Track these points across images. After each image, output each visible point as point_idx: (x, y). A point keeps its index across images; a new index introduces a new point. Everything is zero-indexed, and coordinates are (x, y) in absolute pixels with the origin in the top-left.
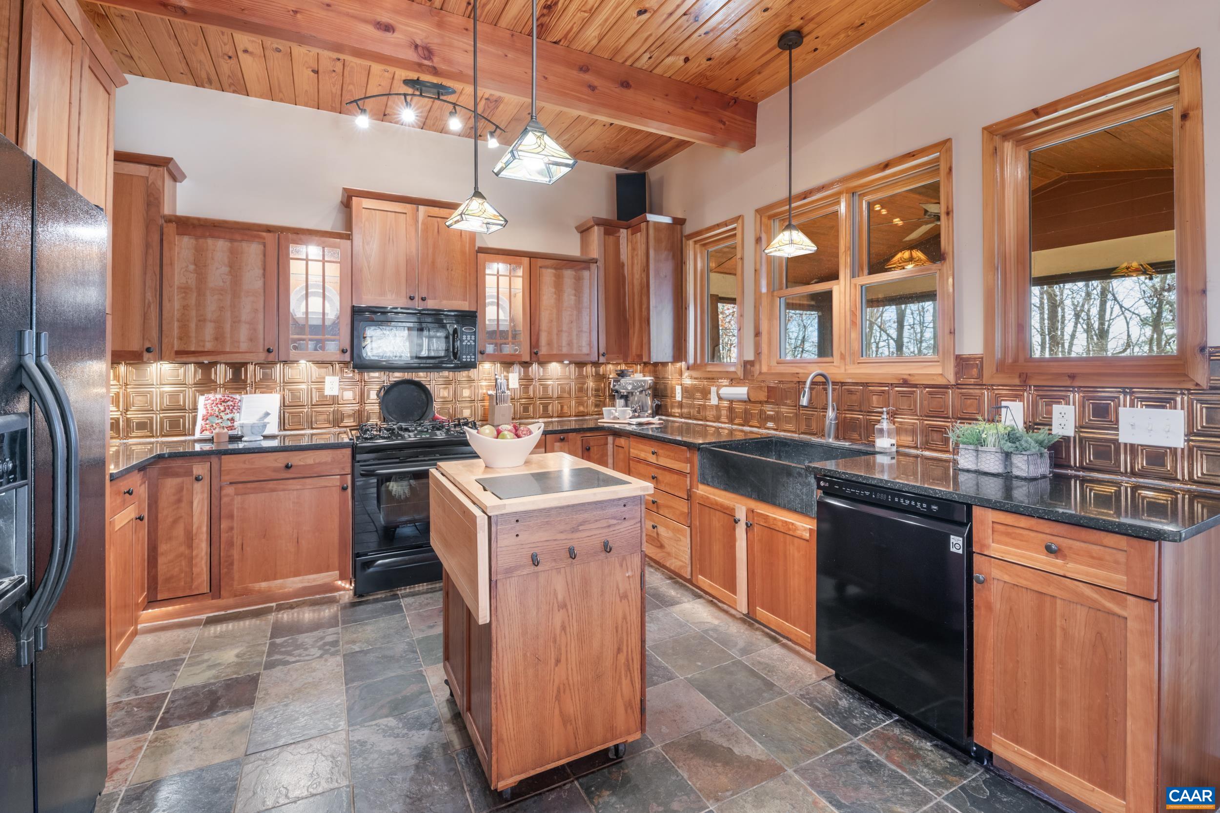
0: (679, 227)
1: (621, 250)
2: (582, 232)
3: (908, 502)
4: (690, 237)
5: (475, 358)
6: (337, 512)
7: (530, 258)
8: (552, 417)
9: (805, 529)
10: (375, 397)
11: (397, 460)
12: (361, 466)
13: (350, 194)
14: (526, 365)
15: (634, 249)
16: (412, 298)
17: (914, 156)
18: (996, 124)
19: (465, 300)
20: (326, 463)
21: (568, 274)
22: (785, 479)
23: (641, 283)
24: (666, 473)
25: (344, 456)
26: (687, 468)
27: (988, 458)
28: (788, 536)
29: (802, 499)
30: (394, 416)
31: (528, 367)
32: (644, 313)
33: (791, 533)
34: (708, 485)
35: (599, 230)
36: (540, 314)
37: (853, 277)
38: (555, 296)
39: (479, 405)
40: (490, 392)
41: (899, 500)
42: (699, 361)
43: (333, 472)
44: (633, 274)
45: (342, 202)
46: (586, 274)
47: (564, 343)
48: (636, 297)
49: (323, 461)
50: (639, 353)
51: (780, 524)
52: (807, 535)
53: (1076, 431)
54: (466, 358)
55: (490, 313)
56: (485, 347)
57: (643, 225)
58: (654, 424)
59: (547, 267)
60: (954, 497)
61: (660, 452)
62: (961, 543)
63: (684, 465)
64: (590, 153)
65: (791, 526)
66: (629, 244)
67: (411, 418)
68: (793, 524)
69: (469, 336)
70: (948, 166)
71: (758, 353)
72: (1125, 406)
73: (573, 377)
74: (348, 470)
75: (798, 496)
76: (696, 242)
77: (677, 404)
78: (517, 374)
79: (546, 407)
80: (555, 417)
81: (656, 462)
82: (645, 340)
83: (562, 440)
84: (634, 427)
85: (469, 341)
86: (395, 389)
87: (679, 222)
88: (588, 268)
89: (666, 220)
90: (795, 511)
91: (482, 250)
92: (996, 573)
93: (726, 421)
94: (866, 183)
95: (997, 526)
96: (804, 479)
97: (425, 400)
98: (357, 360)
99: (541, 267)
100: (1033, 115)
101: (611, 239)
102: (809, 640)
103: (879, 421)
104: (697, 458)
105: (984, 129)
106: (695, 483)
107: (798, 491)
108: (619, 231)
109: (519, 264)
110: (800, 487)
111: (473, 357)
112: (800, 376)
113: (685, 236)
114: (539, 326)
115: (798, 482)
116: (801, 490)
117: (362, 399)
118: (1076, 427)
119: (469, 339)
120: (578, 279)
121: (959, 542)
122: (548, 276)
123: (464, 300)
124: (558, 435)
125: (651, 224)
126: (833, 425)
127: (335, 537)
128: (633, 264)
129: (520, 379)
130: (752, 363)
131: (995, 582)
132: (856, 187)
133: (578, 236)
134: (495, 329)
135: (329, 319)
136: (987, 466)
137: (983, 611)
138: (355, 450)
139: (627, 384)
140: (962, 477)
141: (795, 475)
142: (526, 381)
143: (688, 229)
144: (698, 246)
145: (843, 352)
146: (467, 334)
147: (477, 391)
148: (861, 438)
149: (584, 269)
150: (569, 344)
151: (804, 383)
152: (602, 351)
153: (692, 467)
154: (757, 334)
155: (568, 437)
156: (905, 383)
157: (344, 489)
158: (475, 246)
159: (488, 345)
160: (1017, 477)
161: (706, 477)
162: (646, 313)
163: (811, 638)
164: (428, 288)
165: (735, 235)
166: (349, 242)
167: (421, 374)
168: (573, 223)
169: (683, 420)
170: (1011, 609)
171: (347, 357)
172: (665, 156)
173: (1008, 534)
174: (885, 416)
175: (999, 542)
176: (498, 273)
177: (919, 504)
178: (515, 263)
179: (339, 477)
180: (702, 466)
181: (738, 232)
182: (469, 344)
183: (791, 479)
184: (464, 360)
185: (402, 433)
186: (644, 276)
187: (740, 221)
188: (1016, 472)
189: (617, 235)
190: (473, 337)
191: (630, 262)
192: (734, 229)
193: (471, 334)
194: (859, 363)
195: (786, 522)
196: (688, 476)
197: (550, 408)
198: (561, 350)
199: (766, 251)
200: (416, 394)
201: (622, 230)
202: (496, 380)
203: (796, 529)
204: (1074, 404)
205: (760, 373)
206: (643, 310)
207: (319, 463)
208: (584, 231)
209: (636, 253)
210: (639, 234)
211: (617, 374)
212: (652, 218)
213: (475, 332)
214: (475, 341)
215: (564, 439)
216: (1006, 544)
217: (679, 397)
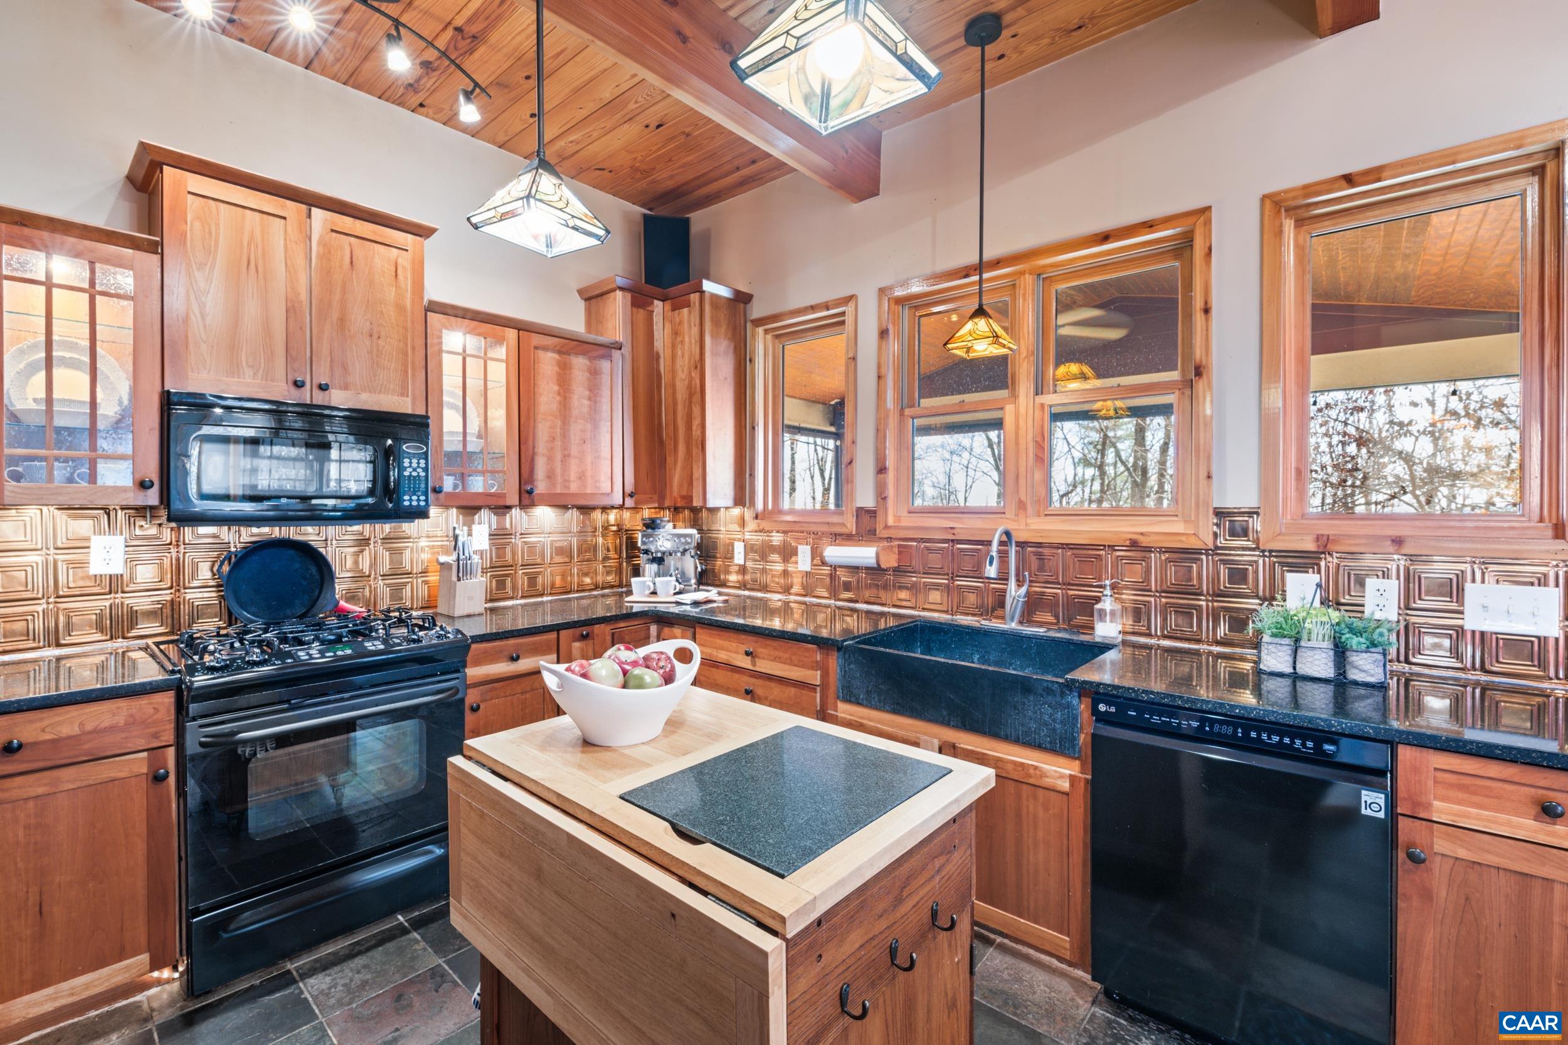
0: (742, 305)
1: (656, 333)
2: (588, 299)
3: (1275, 739)
4: (758, 322)
5: (426, 500)
6: (142, 828)
7: (519, 330)
8: (542, 595)
9: (1062, 776)
10: (209, 575)
11: (286, 706)
12: (201, 726)
13: (158, 159)
14: (502, 509)
15: (676, 333)
16: (298, 385)
17: (1151, 226)
18: (1286, 192)
19: (404, 394)
20: (112, 729)
21: (579, 362)
22: (1018, 698)
23: (690, 387)
24: (773, 684)
25: (156, 710)
26: (815, 677)
27: (1316, 657)
28: (1025, 786)
29: (1054, 730)
30: (253, 609)
31: (505, 514)
32: (696, 433)
33: (1032, 781)
34: (859, 704)
35: (624, 297)
36: (534, 427)
37: (1037, 394)
38: (558, 398)
39: (420, 580)
40: (443, 559)
41: (1259, 735)
42: (770, 507)
43: (131, 747)
44: (673, 372)
45: (130, 178)
46: (605, 365)
47: (573, 476)
48: (680, 407)
49: (106, 724)
50: (684, 493)
51: (1010, 767)
52: (1065, 785)
53: (1399, 614)
54: (410, 500)
55: (451, 421)
56: (441, 479)
57: (694, 297)
58: (714, 601)
59: (545, 349)
60: (1368, 732)
61: (761, 651)
62: (1382, 803)
63: (811, 672)
64: (606, 172)
65: (1032, 771)
66: (667, 325)
67: (288, 612)
68: (1036, 768)
69: (415, 461)
70: (1208, 245)
71: (882, 497)
72: (1474, 581)
73: (575, 529)
74: (169, 736)
75: (1046, 724)
76: (766, 331)
77: (737, 568)
78: (487, 525)
79: (532, 580)
80: (548, 595)
81: (751, 667)
82: (697, 474)
83: (584, 638)
84: (688, 608)
85: (415, 470)
86: (255, 558)
87: (742, 299)
88: (609, 357)
89: (723, 291)
90: (1039, 747)
91: (434, 307)
92: (1441, 845)
93: (826, 594)
94: (1061, 261)
95: (1439, 775)
96: (1059, 699)
97: (317, 577)
98: (177, 505)
99: (536, 348)
100: (1344, 183)
101: (641, 313)
102: (1068, 946)
103: (1098, 600)
104: (834, 662)
105: (1265, 198)
106: (831, 700)
107: (1046, 717)
108: (652, 303)
109: (500, 340)
110: (1050, 711)
111: (422, 498)
112: (955, 531)
113: (753, 321)
114: (534, 447)
115: (1045, 703)
116: (1051, 715)
117: (178, 576)
118: (1399, 608)
119: (414, 465)
120: (594, 373)
121: (1377, 801)
122: (547, 362)
123: (402, 395)
124: (578, 631)
125: (707, 295)
126: (1020, 603)
127: (139, 883)
128: (674, 357)
129: (490, 535)
130: (872, 513)
131: (1438, 859)
132: (1045, 266)
133: (581, 305)
134: (460, 448)
135: (106, 416)
136: (1316, 668)
137: (1416, 902)
138: (183, 696)
139: (664, 540)
140: (1269, 684)
141: (1040, 691)
142: (499, 536)
143: (757, 310)
144: (769, 337)
145: (1023, 499)
146: (411, 456)
147: (415, 556)
148: (1058, 622)
149: (603, 357)
150: (580, 478)
151: (989, 543)
152: (629, 488)
153: (825, 675)
154: (881, 470)
155: (593, 632)
156: (1134, 544)
157: (159, 779)
158: (422, 299)
159: (445, 477)
160: (1356, 683)
161: (855, 691)
162: (699, 433)
163: (1071, 943)
164: (331, 368)
165: (843, 323)
166: (156, 258)
167: (310, 529)
168: (575, 284)
169: (747, 593)
170: (1467, 899)
171: (152, 497)
172: (717, 197)
173: (1462, 788)
174: (1108, 592)
175: (1444, 799)
176: (464, 351)
177: (1298, 742)
178: (494, 336)
179: (145, 754)
180: (845, 674)
181: (849, 319)
182: (415, 474)
183: (1031, 698)
184: (407, 503)
185: (286, 648)
186: (695, 375)
187: (852, 305)
188: (1354, 675)
189: (649, 308)
190: (422, 462)
191: (668, 352)
192: (843, 314)
193: (418, 457)
194: (1046, 515)
195: (1022, 764)
196: (818, 689)
197: (540, 580)
198: (569, 488)
199: (949, 346)
200: (297, 565)
201: (656, 302)
202: (456, 538)
203: (1043, 775)
204: (1398, 578)
205: (887, 527)
206: (694, 428)
207: (95, 731)
208: (594, 297)
209: (679, 339)
210: (686, 310)
211: (644, 525)
212: (708, 286)
213: (426, 453)
214: (426, 469)
215: (587, 636)
216: (1459, 802)
217: (739, 558)
